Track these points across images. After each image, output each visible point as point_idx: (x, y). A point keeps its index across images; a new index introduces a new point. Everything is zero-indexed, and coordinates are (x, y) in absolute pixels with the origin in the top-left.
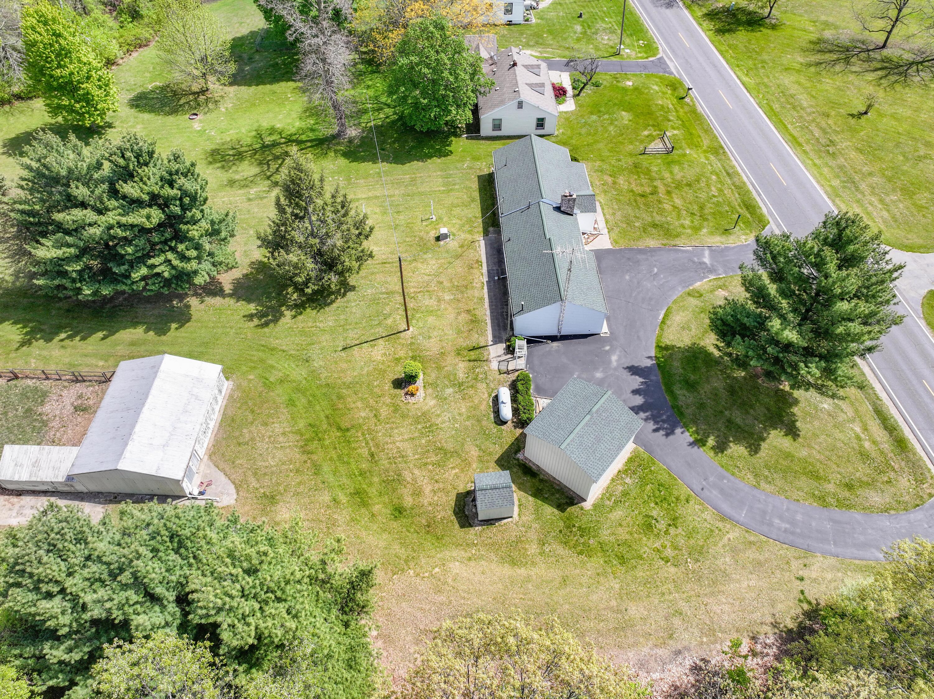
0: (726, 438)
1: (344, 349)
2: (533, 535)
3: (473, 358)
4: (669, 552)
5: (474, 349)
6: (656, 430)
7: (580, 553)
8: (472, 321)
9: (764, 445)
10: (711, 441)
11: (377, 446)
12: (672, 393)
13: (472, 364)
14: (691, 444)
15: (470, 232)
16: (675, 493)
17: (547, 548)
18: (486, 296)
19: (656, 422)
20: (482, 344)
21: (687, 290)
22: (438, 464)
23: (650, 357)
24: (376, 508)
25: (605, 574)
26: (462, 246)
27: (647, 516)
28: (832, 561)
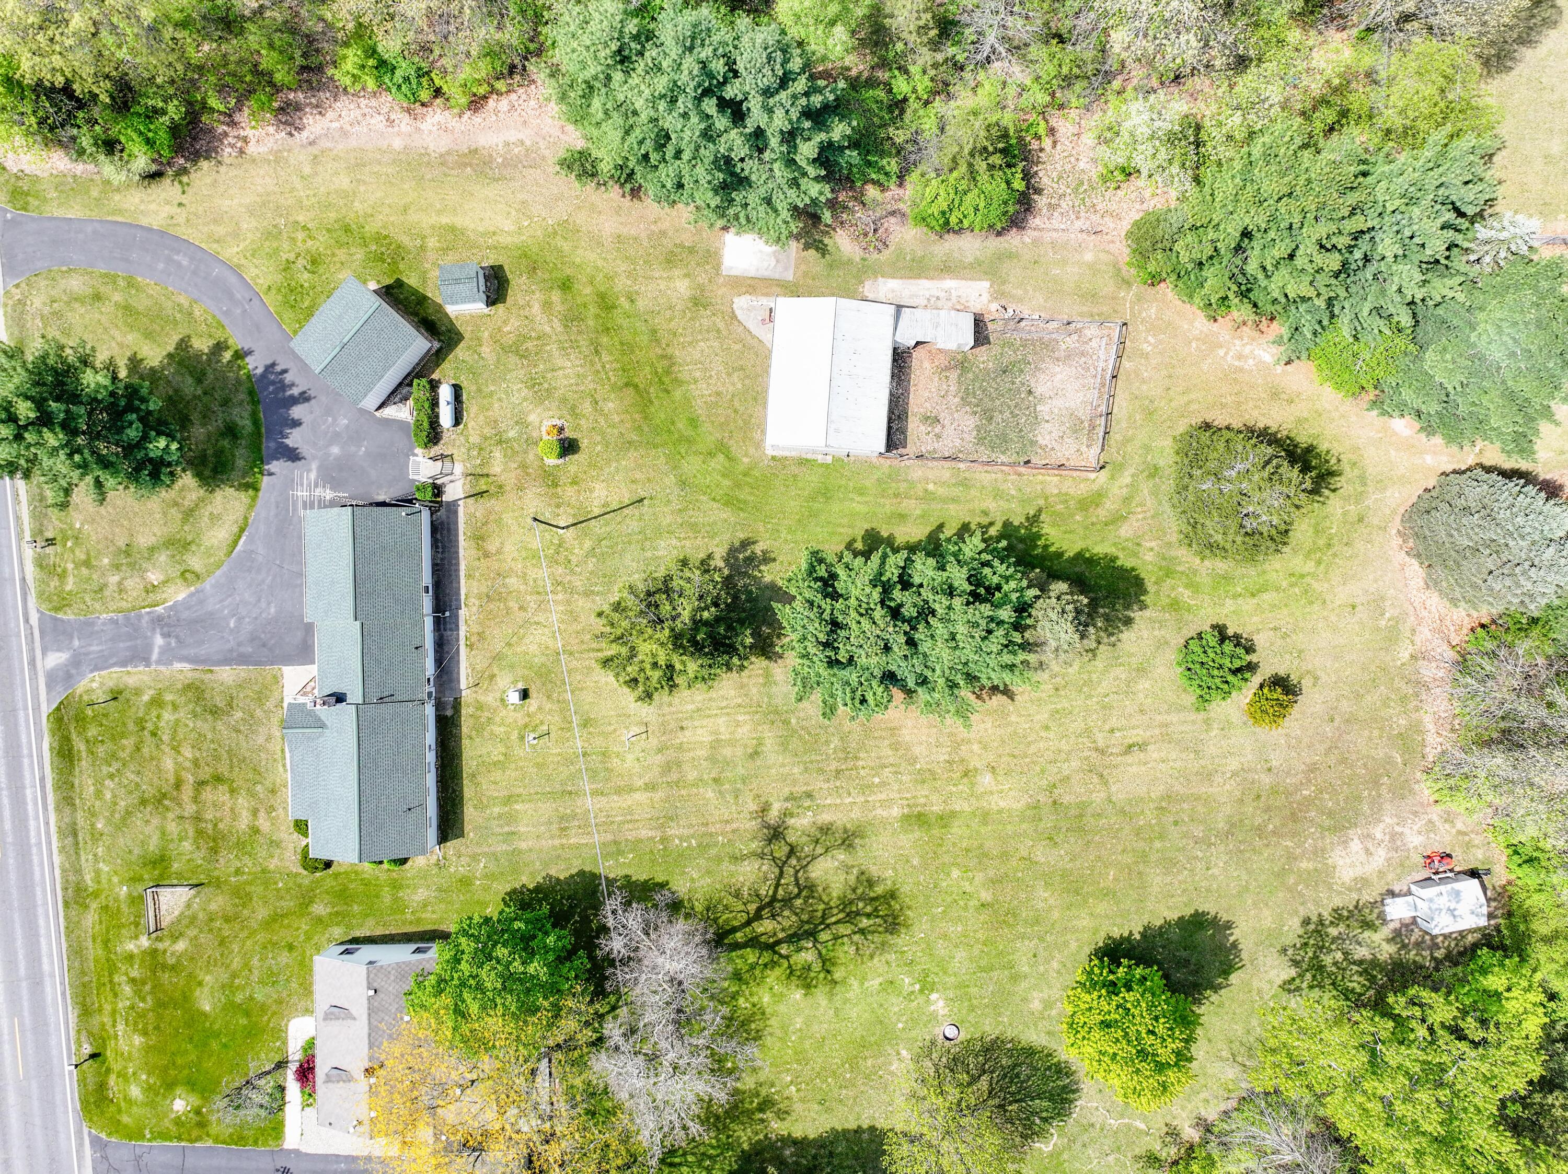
0: (209, 360)
1: (641, 500)
2: (431, 255)
3: (483, 481)
4: (300, 236)
5: (481, 494)
6: (285, 371)
7: (386, 237)
8: (482, 538)
9: (171, 348)
10: (227, 356)
11: (592, 363)
12: (256, 422)
13: (485, 471)
14: (249, 353)
15: (480, 707)
16: (280, 298)
17: (418, 242)
18: (463, 581)
19: (282, 381)
20: (471, 501)
21: (198, 586)
22: (526, 338)
23: (270, 474)
24: (588, 290)
25: (366, 215)
26: (492, 677)
27: (314, 273)
28: (144, 222)
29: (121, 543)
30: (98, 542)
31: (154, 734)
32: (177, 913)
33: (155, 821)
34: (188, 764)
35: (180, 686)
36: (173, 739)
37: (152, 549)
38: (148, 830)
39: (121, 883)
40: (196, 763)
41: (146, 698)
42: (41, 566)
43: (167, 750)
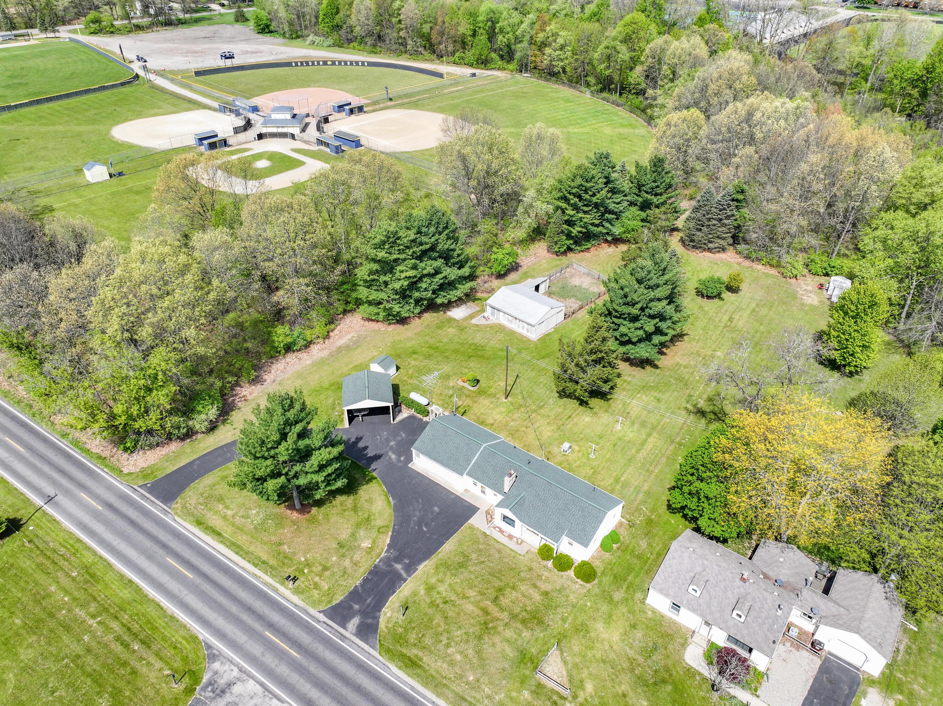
1: (518, 376)
5: (464, 412)
21: (391, 530)
23: (375, 470)
26: (549, 452)
28: (223, 443)
29: (335, 545)
30: (322, 555)
31: (446, 602)
32: (565, 673)
33: (497, 639)
34: (478, 598)
35: (433, 571)
36: (458, 595)
37: (353, 535)
38: (499, 647)
39: (519, 692)
40: (481, 593)
41: (422, 592)
42: (302, 593)
43: (461, 602)
